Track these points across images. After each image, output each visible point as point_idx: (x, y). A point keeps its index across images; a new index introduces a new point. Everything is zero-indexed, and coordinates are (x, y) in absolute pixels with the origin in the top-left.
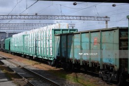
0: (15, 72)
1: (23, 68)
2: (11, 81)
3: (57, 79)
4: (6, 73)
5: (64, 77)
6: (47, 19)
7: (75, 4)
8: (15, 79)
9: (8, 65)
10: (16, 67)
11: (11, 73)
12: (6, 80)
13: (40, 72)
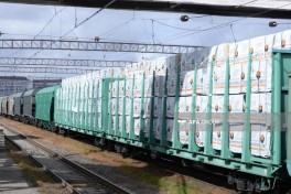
0: (44, 168)
1: (64, 160)
2: (37, 189)
3: (139, 187)
4: (25, 171)
5: (156, 183)
6: (121, 51)
7: (184, 19)
8: (46, 185)
9: (29, 152)
10: (47, 156)
11: (36, 169)
12: (25, 185)
13: (102, 169)
